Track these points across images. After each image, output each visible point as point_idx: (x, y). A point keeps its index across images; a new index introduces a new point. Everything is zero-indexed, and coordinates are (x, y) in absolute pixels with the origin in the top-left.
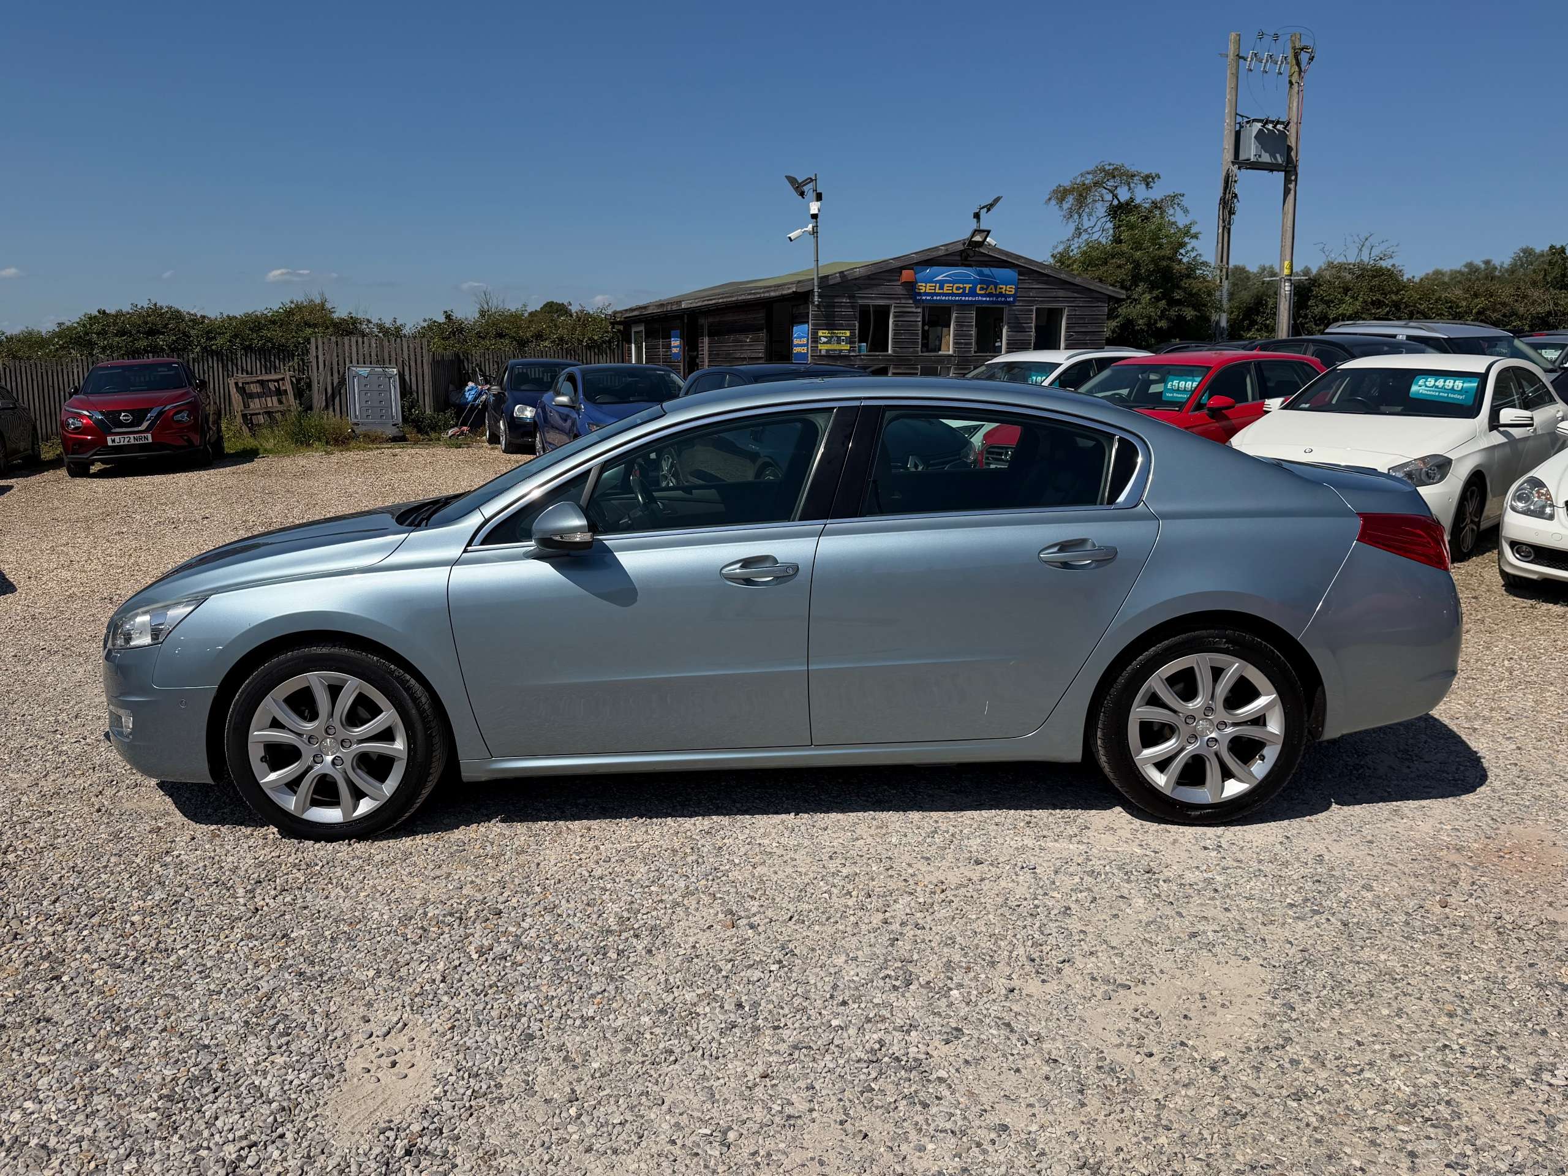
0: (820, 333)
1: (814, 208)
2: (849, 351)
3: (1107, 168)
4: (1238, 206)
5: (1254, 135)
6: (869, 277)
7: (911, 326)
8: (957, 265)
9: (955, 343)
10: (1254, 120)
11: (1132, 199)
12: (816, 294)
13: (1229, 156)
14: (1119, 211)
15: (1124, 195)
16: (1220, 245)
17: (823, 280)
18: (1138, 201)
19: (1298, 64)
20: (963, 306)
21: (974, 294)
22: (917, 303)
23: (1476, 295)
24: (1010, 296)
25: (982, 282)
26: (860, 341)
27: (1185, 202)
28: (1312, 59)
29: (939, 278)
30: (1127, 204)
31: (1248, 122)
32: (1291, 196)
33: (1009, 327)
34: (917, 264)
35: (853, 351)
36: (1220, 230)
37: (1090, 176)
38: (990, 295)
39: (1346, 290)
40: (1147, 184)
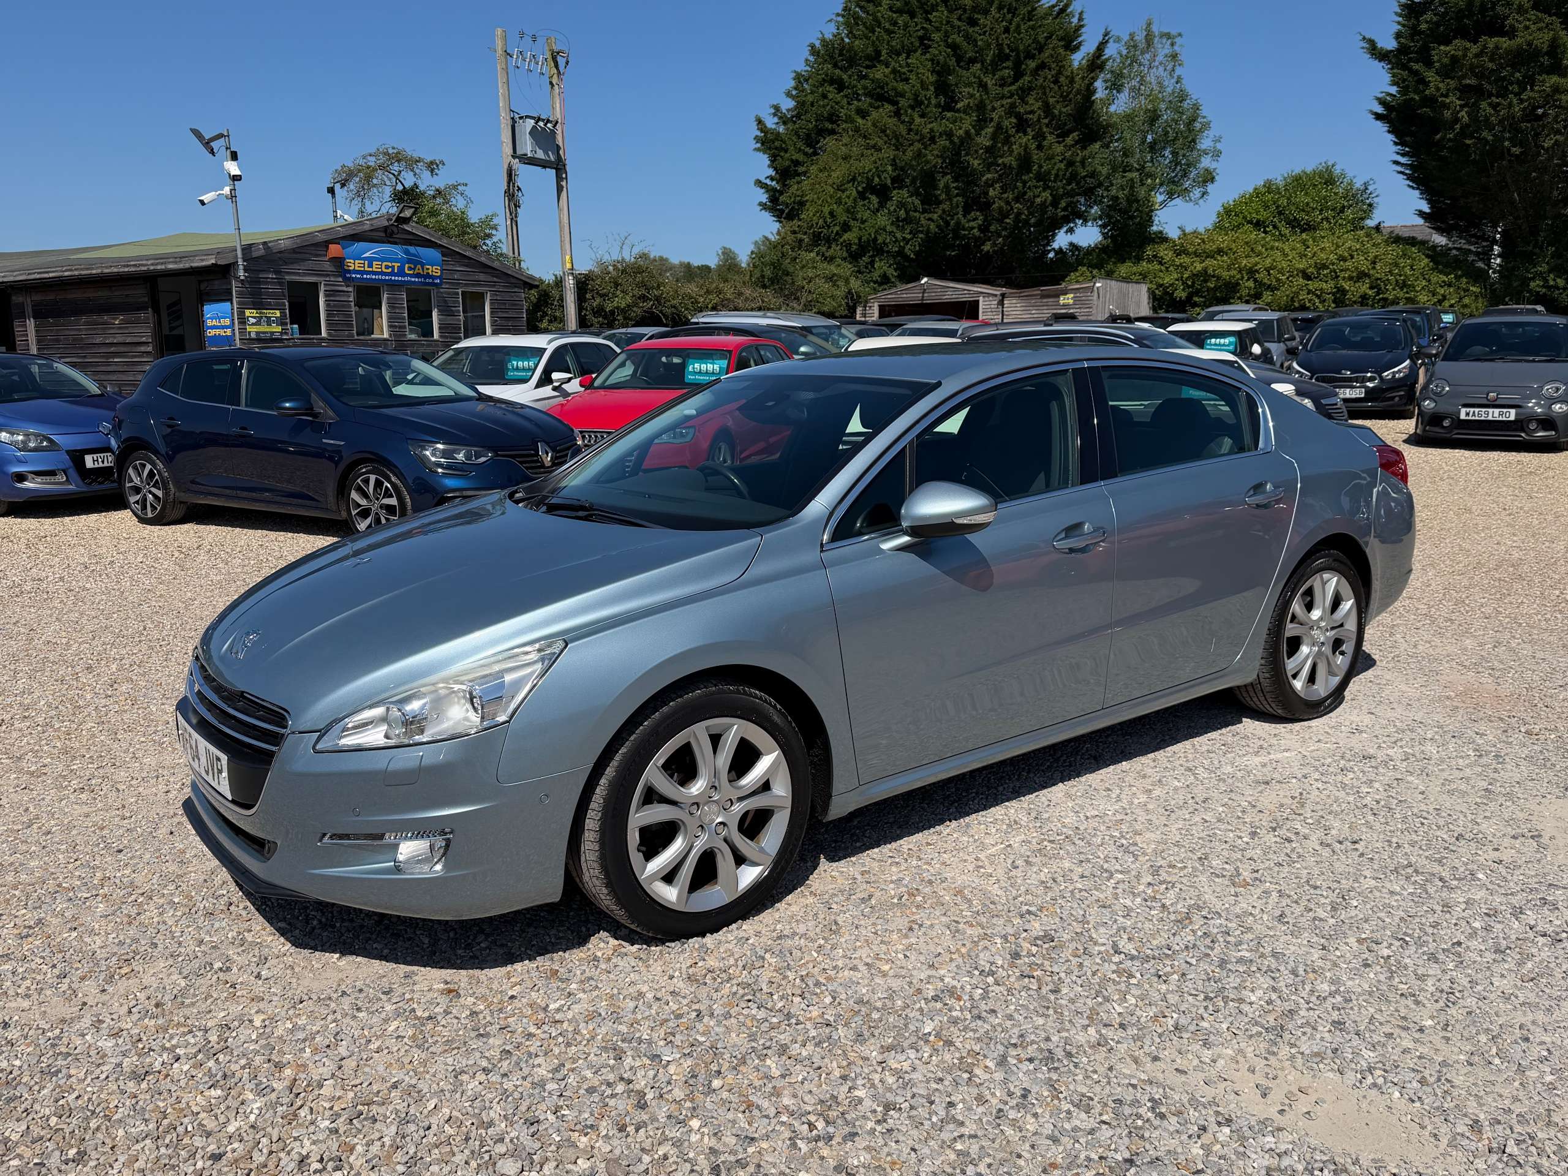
0: (248, 313)
1: (233, 168)
2: (281, 333)
3: (391, 151)
4: (524, 200)
5: (528, 130)
6: (293, 251)
7: (343, 306)
8: (383, 242)
9: (390, 326)
10: (527, 117)
11: (416, 186)
12: (241, 267)
13: (508, 150)
14: (407, 196)
15: (408, 180)
16: (510, 237)
17: (247, 249)
18: (422, 188)
19: (557, 66)
20: (393, 286)
21: (403, 274)
22: (348, 281)
23: (708, 292)
24: (437, 277)
25: (409, 261)
26: (292, 323)
27: (468, 191)
28: (567, 63)
29: (367, 255)
30: (412, 189)
31: (521, 118)
32: (564, 193)
33: (439, 311)
34: (344, 238)
35: (286, 333)
36: (509, 222)
37: (373, 159)
38: (418, 275)
39: (617, 285)
40: (432, 171)
